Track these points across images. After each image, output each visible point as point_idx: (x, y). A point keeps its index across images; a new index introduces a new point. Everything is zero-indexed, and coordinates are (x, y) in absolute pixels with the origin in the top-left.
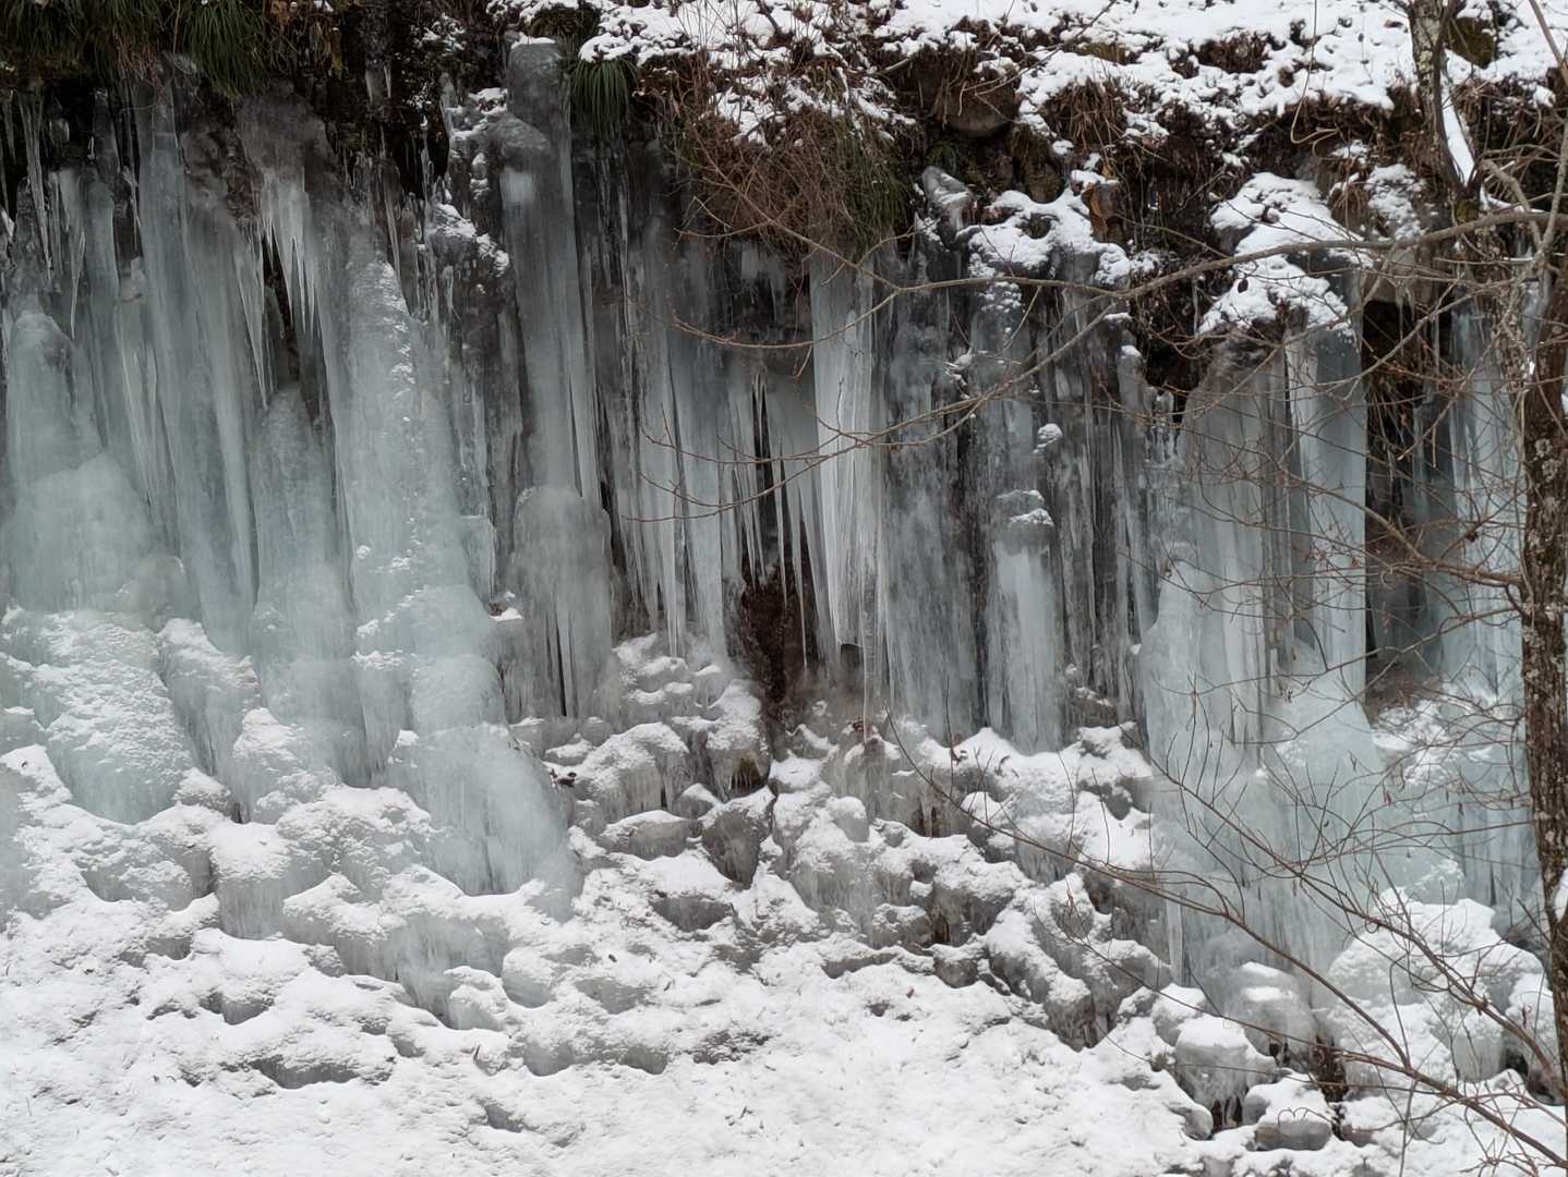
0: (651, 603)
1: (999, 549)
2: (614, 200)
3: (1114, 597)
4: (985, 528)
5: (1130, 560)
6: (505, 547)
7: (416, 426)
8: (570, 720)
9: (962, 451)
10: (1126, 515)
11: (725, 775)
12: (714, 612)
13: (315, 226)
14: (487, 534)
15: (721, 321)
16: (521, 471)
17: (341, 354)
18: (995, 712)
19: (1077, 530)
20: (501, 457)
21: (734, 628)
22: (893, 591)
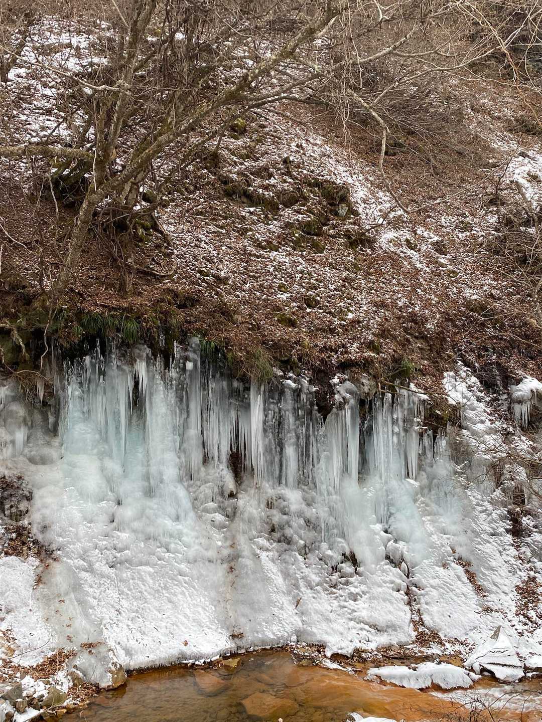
0: (210, 456)
1: (286, 446)
2: (209, 369)
3: (309, 457)
4: (283, 441)
5: (313, 451)
6: (181, 443)
7: (166, 415)
8: (192, 482)
9: (279, 425)
10: (312, 439)
11: (226, 494)
12: (224, 457)
13: (148, 371)
14: (178, 439)
15: (231, 396)
16: (185, 426)
17: (150, 399)
18: (284, 482)
19: (302, 441)
20: (182, 422)
21: (229, 461)
22: (264, 454)
